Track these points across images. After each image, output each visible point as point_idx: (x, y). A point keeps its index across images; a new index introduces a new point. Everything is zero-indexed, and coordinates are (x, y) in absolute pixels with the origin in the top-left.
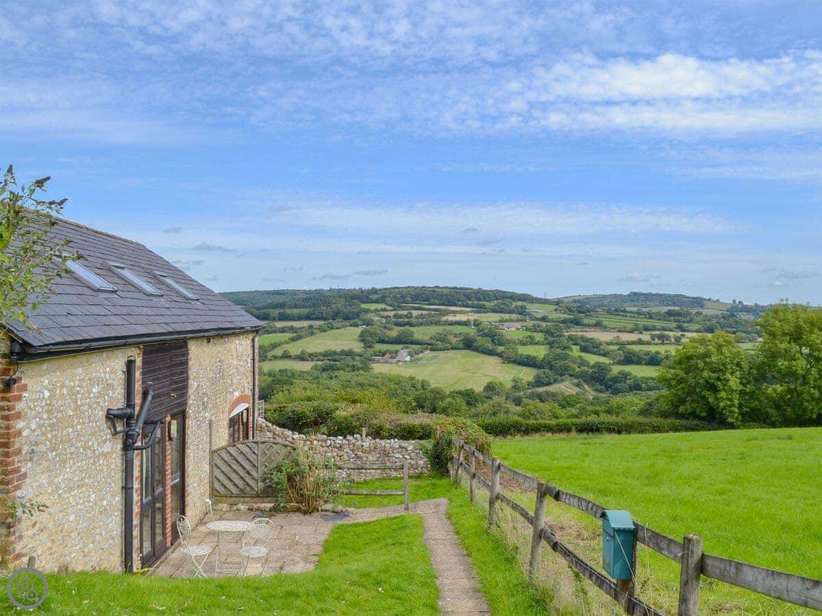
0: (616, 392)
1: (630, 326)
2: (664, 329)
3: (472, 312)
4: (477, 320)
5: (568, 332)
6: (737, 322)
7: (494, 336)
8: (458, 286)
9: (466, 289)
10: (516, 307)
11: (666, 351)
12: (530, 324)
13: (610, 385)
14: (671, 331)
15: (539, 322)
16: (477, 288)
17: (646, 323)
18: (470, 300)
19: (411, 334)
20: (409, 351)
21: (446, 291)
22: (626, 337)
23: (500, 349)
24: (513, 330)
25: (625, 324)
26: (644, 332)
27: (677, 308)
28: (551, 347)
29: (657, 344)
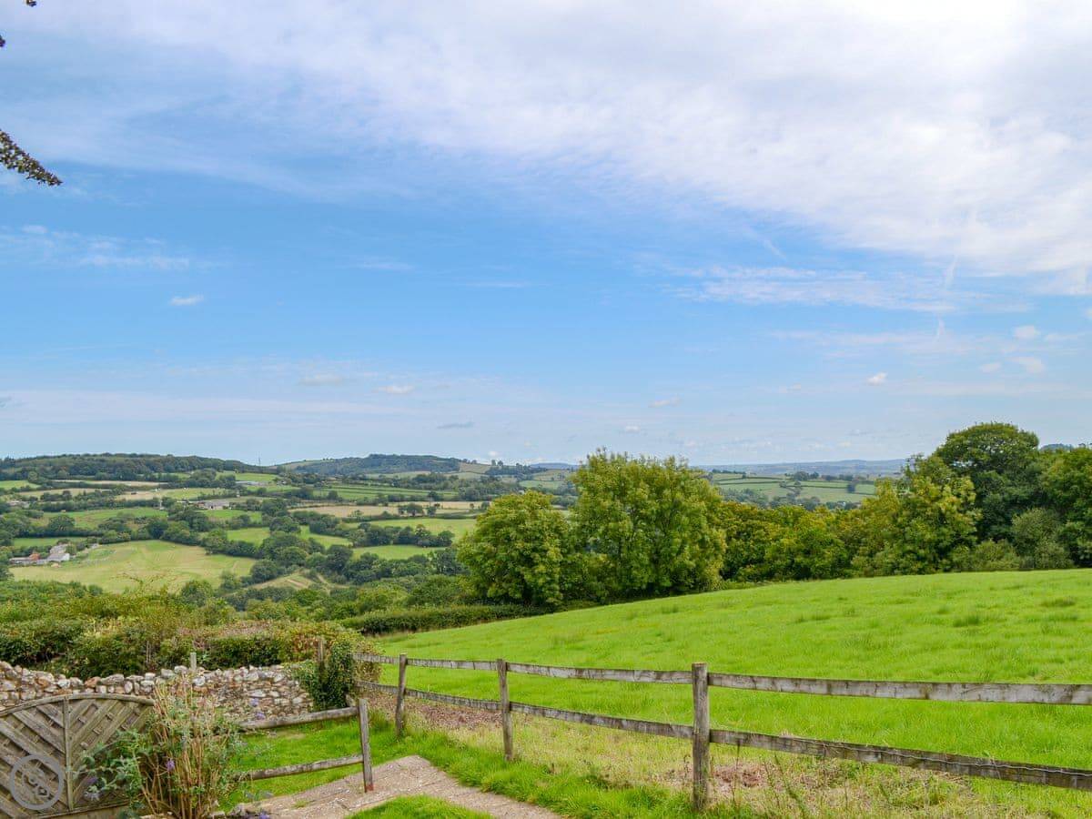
0: (361, 581)
1: (372, 497)
2: (413, 499)
3: (158, 487)
4: (166, 499)
5: (292, 508)
6: (498, 487)
7: (192, 519)
8: (138, 453)
9: (150, 456)
10: (221, 478)
11: (419, 526)
12: (242, 500)
13: (352, 573)
14: (422, 500)
15: (254, 498)
16: (165, 455)
17: (392, 493)
18: (156, 472)
19: (70, 523)
20: (69, 547)
21: (121, 460)
22: (368, 511)
23: (203, 535)
24: (218, 510)
25: (366, 495)
26: (390, 504)
27: (427, 473)
28: (272, 530)
29: (406, 518)
